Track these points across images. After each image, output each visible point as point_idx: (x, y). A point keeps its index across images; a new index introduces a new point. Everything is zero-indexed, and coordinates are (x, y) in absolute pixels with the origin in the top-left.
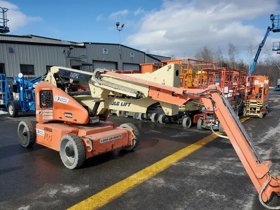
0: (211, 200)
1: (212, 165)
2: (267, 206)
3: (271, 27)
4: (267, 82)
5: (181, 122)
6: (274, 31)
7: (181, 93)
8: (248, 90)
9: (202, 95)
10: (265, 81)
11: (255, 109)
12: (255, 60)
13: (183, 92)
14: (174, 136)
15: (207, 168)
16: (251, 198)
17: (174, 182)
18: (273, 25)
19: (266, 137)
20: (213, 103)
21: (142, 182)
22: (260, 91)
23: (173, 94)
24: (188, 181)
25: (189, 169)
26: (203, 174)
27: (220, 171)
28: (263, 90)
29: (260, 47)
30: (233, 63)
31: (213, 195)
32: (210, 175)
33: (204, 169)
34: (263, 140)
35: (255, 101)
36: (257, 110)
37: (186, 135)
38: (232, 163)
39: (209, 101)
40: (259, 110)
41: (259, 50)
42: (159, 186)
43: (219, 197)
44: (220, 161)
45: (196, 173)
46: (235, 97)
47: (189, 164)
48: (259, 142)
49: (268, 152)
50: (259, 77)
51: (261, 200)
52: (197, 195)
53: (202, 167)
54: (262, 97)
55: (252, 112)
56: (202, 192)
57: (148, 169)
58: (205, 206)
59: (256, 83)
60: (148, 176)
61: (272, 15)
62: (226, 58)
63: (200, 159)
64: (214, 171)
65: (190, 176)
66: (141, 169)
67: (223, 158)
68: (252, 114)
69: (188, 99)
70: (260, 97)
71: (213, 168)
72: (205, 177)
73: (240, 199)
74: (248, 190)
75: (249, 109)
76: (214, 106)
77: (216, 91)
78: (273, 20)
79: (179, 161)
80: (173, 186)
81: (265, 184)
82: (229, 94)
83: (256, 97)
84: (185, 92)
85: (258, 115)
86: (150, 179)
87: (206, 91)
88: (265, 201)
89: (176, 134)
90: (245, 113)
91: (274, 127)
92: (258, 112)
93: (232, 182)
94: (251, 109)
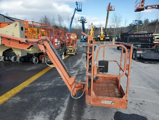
0: (49, 102)
1: (50, 83)
2: (75, 98)
3: (76, 8)
4: (76, 37)
5: (32, 60)
6: (78, 11)
7: (25, 41)
8: (68, 41)
9: (38, 43)
10: (75, 36)
11: (71, 51)
12: (71, 25)
13: (26, 41)
14: (28, 70)
15: (47, 85)
16: (69, 96)
17: (27, 97)
18: (77, 8)
19: (76, 64)
20: (45, 47)
21: (3, 102)
22: (73, 42)
23: (20, 42)
24: (36, 95)
25: (36, 87)
26: (44, 88)
27: (54, 85)
28: (74, 41)
29: (72, 18)
30: (61, 27)
31: (50, 99)
32: (48, 88)
33: (45, 86)
34: (75, 66)
35: (71, 47)
36: (72, 51)
37: (35, 68)
38: (60, 80)
39: (43, 46)
40: (73, 51)
41: (72, 20)
42: (16, 102)
43: (53, 99)
44: (54, 79)
45: (40, 89)
46: (61, 45)
47: (36, 85)
48: (73, 67)
49: (77, 71)
50: (72, 34)
51: (72, 96)
52: (41, 101)
53: (44, 85)
54: (74, 45)
55: (70, 52)
56: (44, 99)
57: (8, 93)
58: (45, 106)
59: (71, 37)
60: (8, 98)
61: (76, 2)
62: (57, 23)
63: (43, 81)
64: (51, 86)
65: (37, 91)
66: (3, 94)
67: (56, 78)
68: (70, 53)
69: (30, 45)
70: (73, 45)
71: (50, 84)
72: (45, 90)
73: (63, 97)
74: (67, 92)
75: (69, 51)
76: (45, 49)
77: (46, 40)
78: (77, 5)
79: (31, 84)
80: (26, 100)
81: (73, 87)
82: (58, 43)
83: (72, 45)
84: (27, 41)
85: (73, 54)
86: (9, 99)
87: (40, 40)
88: (74, 95)
89: (29, 68)
90: (67, 53)
91: (80, 59)
92: (73, 52)
93: (60, 90)
94: (70, 51)
